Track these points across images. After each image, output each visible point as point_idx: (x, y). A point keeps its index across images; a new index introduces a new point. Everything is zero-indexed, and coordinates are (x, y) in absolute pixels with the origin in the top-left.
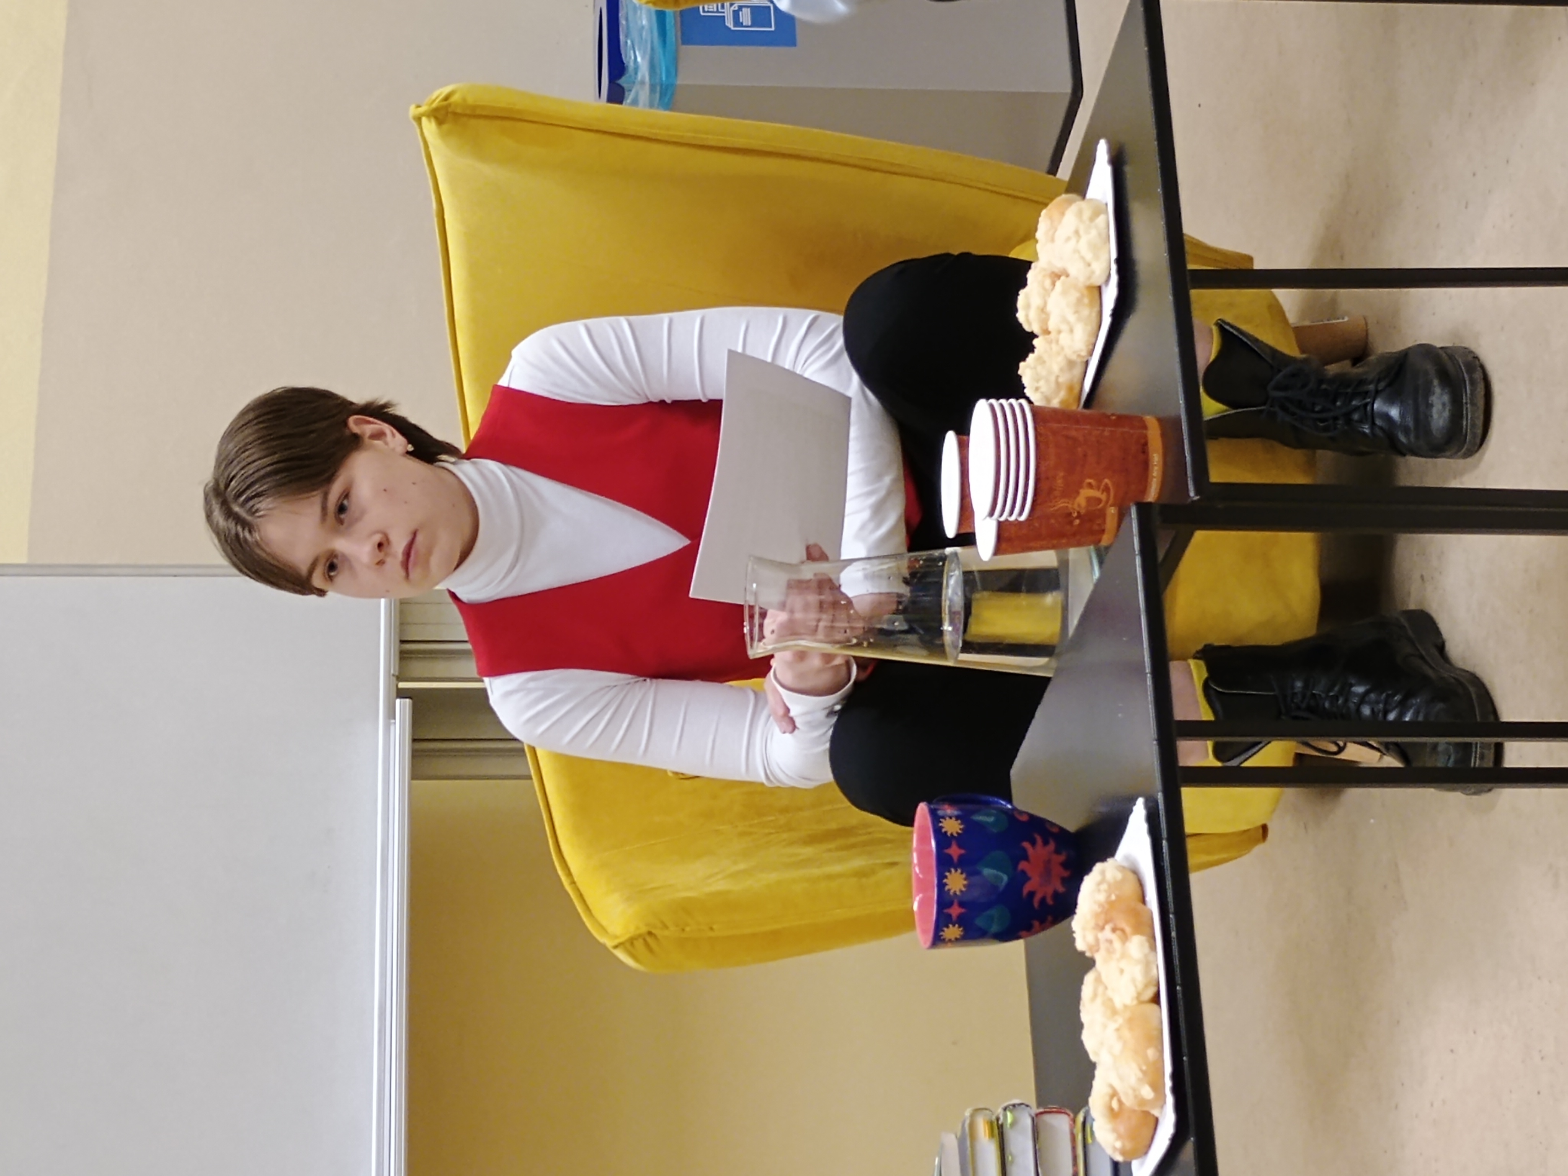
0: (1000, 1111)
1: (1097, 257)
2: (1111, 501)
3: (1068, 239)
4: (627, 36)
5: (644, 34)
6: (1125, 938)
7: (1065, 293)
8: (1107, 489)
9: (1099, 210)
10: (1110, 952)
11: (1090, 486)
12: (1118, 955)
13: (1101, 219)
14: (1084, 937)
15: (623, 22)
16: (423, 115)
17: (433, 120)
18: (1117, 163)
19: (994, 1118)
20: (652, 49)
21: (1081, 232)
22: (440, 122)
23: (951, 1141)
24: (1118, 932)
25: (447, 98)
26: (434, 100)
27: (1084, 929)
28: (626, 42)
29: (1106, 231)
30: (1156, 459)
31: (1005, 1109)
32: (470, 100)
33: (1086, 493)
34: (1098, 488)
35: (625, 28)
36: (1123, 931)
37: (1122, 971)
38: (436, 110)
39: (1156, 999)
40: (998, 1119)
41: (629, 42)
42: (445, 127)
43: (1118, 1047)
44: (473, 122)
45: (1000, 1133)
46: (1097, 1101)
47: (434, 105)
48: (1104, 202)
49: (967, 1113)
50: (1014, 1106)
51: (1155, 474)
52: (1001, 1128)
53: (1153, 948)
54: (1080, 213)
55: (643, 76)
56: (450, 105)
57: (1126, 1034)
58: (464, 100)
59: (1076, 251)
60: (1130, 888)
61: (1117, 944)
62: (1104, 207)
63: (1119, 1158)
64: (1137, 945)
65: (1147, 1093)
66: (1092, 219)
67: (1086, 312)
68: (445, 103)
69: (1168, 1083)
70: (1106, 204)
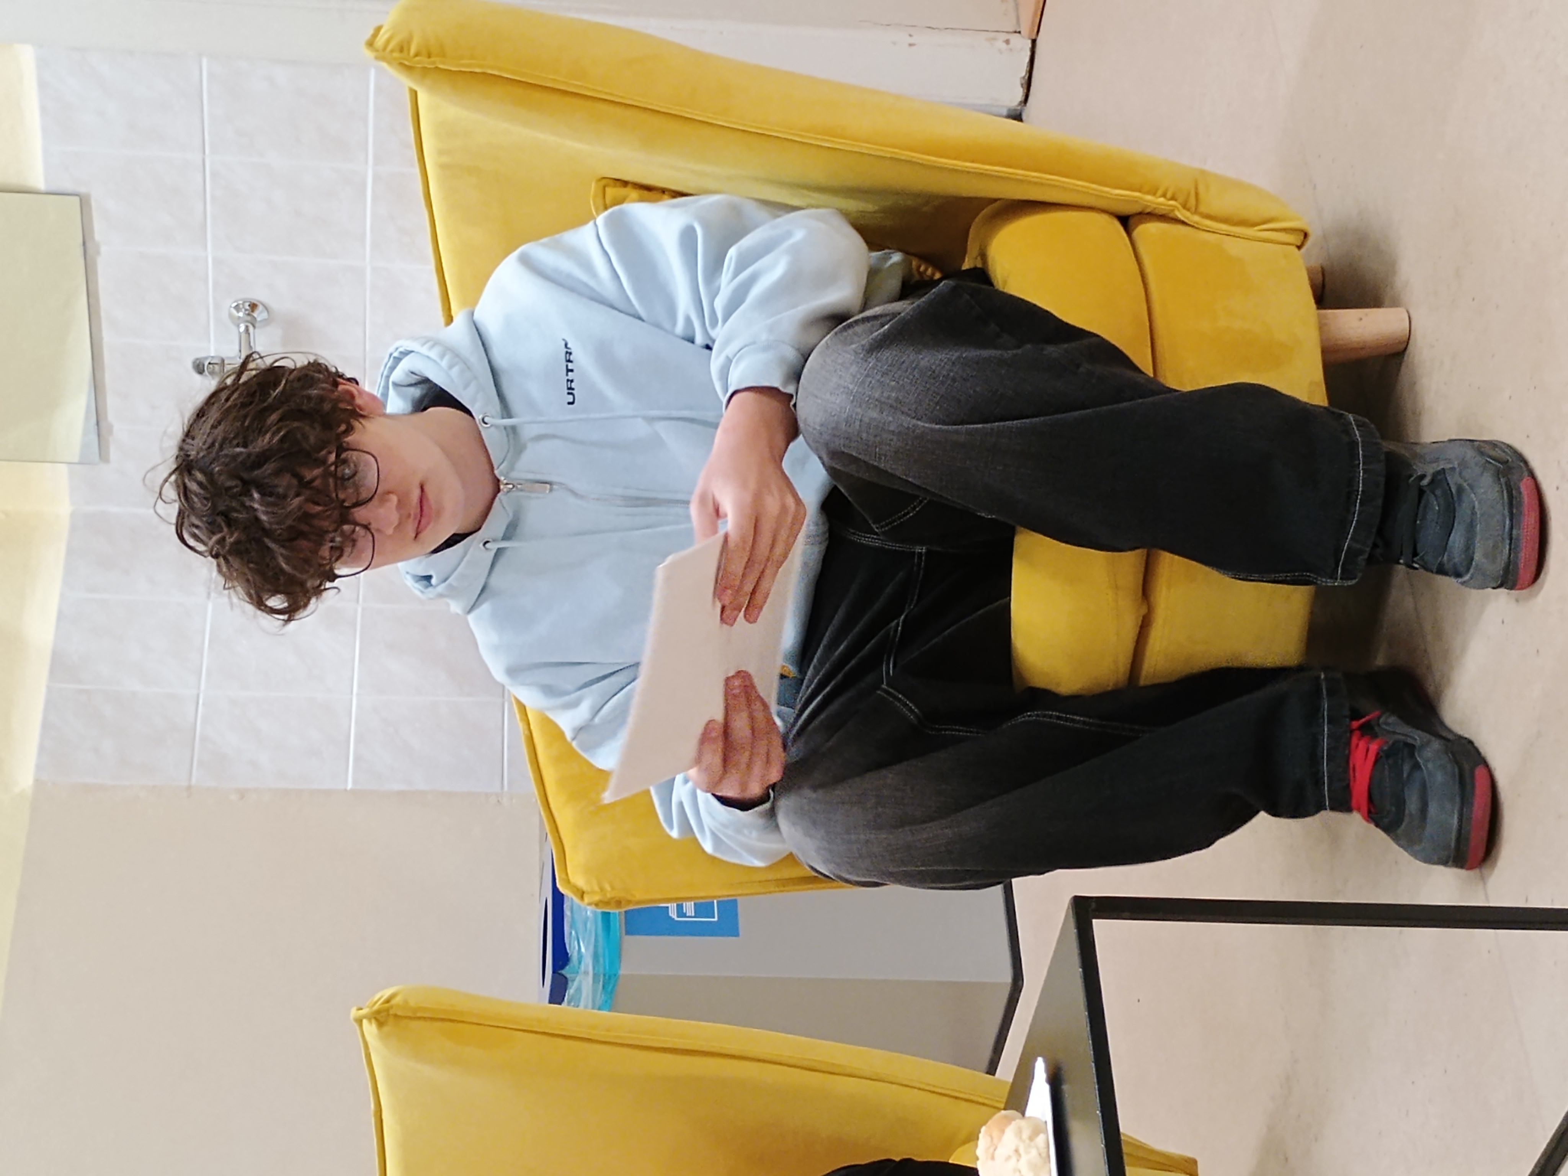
3: (1008, 1158)
4: (571, 927)
5: (589, 925)
9: (1037, 1130)
13: (1041, 1139)
15: (567, 913)
16: (365, 1017)
17: (373, 1021)
18: (1055, 1082)
20: (596, 940)
21: (1021, 1151)
22: (381, 1024)
25: (388, 1001)
26: (376, 1002)
28: (571, 933)
29: (1046, 1150)
32: (412, 1003)
35: (570, 920)
38: (378, 1012)
41: (573, 932)
42: (386, 1029)
44: (414, 1024)
47: (376, 1007)
48: (1044, 1120)
54: (1019, 1132)
55: (587, 966)
56: (392, 1007)
58: (406, 1002)
62: (1044, 1126)
66: (1031, 1139)
68: (387, 1005)
70: (1046, 1122)
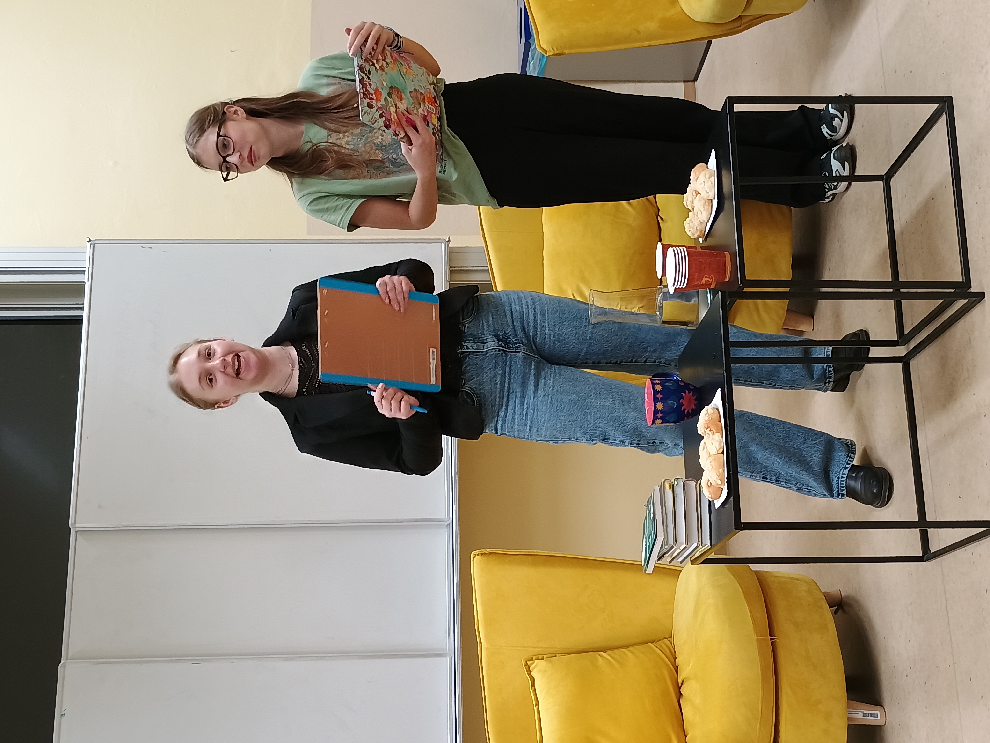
0: (673, 481)
1: (710, 191)
2: (713, 281)
3: (701, 184)
6: (713, 434)
7: (699, 200)
8: (712, 278)
10: (709, 437)
11: (706, 277)
12: (711, 438)
14: (701, 430)
19: (671, 483)
21: (705, 182)
23: (657, 489)
24: (712, 432)
27: (701, 428)
30: (729, 268)
31: (674, 480)
33: (705, 279)
34: (709, 278)
36: (713, 431)
37: (712, 443)
39: (723, 453)
40: (672, 483)
43: (710, 468)
45: (672, 487)
46: (704, 482)
49: (663, 481)
50: (677, 479)
51: (728, 273)
52: (673, 486)
53: (722, 437)
54: (706, 175)
57: (713, 463)
59: (703, 188)
60: (716, 416)
61: (711, 435)
62: (714, 173)
63: (711, 500)
64: (717, 436)
65: (720, 482)
66: (709, 178)
67: (707, 207)
69: (726, 480)
70: (714, 171)
